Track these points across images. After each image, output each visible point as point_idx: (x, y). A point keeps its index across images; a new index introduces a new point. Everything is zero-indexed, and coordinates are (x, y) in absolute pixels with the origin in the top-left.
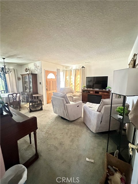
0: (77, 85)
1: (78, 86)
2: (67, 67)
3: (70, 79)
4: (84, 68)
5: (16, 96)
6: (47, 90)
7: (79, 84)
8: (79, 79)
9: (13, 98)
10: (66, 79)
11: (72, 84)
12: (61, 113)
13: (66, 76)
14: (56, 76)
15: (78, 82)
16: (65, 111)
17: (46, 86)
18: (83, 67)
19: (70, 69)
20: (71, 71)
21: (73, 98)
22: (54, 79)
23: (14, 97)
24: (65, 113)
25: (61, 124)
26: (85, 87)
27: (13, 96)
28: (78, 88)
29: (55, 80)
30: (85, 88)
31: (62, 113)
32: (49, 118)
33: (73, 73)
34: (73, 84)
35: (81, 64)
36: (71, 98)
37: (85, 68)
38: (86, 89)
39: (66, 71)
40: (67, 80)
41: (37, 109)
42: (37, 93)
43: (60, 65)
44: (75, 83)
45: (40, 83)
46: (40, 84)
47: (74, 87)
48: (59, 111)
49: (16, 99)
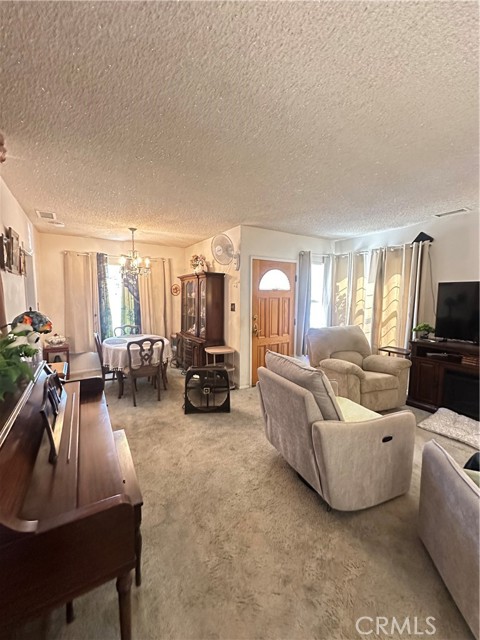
0: (384, 317)
1: (393, 322)
2: (341, 243)
3: (355, 291)
4: (427, 242)
5: (151, 349)
6: (254, 332)
7: (394, 315)
8: (396, 294)
9: (140, 354)
10: (335, 290)
11: (361, 312)
12: (294, 456)
13: (337, 278)
14: (293, 279)
15: (395, 307)
16: (311, 451)
17: (254, 319)
18: (422, 237)
19: (356, 248)
20: (360, 258)
21: (361, 378)
22: (287, 291)
23: (143, 354)
24: (313, 461)
25: (289, 511)
26: (428, 329)
27: (142, 347)
28: (393, 335)
29: (287, 296)
30: (432, 335)
31: (298, 455)
32: (245, 461)
33: (370, 267)
34: (369, 314)
35: (409, 225)
36: (353, 379)
37: (431, 240)
38: (432, 339)
39: (338, 257)
40: (341, 294)
41: (211, 404)
42: (221, 342)
43: (311, 236)
44: (377, 309)
45: (233, 305)
46: (233, 310)
47: (370, 325)
48: (288, 444)
49: (150, 357)
